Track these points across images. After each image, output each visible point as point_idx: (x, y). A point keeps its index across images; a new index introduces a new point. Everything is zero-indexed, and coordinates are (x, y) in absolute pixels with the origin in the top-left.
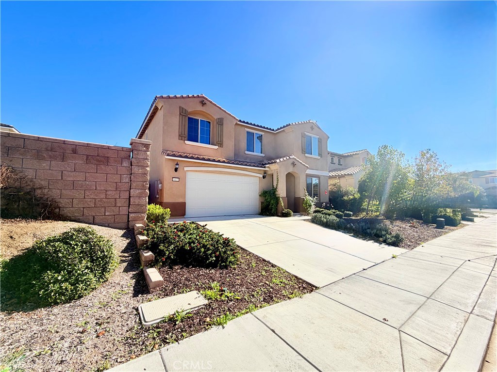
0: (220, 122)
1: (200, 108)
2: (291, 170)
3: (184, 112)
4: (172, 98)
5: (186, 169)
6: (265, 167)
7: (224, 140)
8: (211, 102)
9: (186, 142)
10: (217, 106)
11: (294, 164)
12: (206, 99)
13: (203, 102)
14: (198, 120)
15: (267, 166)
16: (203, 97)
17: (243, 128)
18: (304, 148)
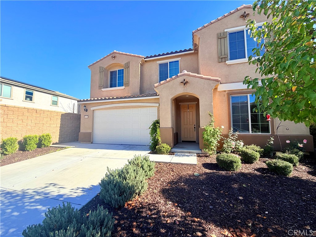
1: (112, 61)
2: (180, 91)
3: (102, 69)
4: (95, 63)
5: (92, 109)
7: (130, 79)
8: (119, 53)
9: (102, 89)
10: (124, 54)
13: (113, 56)
14: (117, 71)
18: (223, 53)
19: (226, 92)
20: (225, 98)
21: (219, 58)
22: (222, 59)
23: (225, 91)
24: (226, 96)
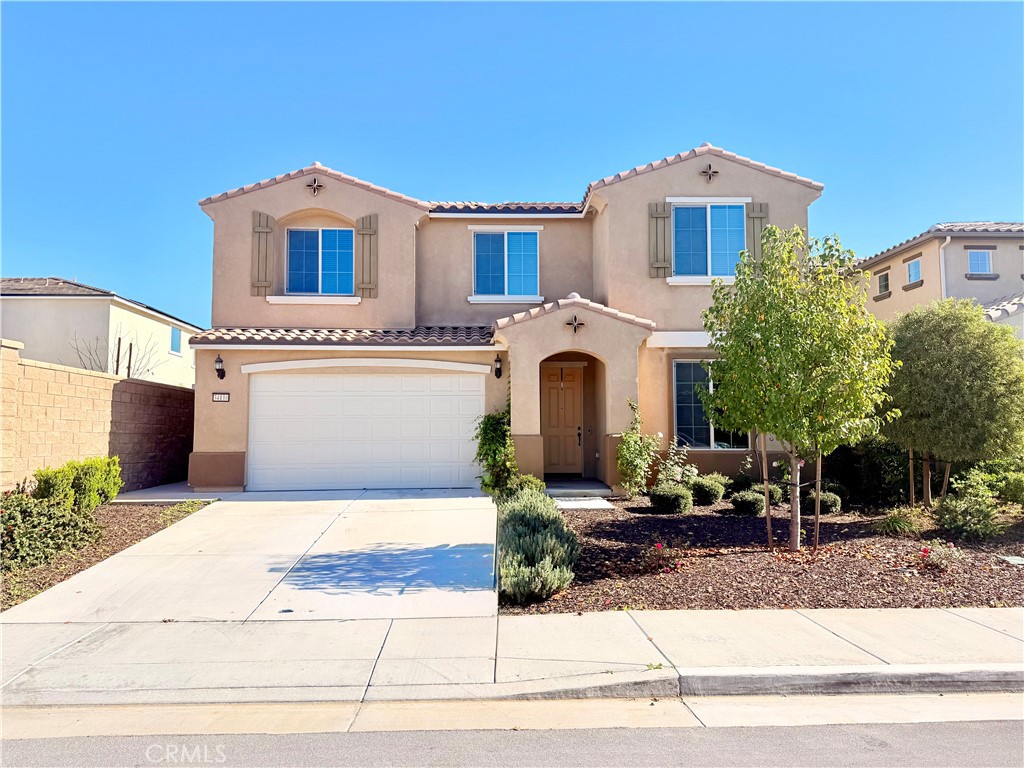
0: (369, 226)
1: (309, 202)
2: (565, 343)
3: (263, 223)
4: (234, 195)
5: (246, 369)
6: (488, 343)
7: (382, 275)
8: (338, 178)
9: (268, 298)
10: (357, 185)
11: (575, 325)
12: (324, 173)
13: (316, 184)
14: (318, 232)
15: (494, 338)
16: (316, 171)
17: (461, 226)
18: (661, 256)
19: (665, 352)
20: (662, 367)
21: (651, 266)
22: (658, 270)
23: (662, 349)
24: (664, 360)
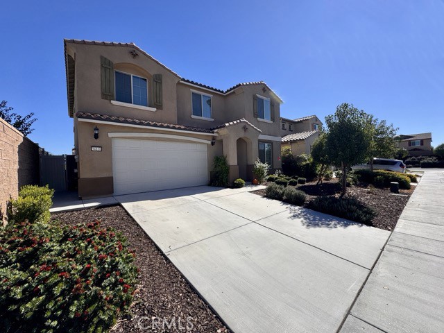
0: (158, 79)
1: (129, 60)
2: (242, 134)
3: (107, 63)
4: (89, 44)
5: (110, 135)
6: (213, 133)
7: (164, 101)
8: (144, 54)
9: (112, 101)
10: (153, 60)
11: (245, 128)
12: (138, 49)
13: (134, 52)
14: (130, 76)
15: (216, 131)
16: (134, 47)
17: (188, 88)
18: (256, 111)
21: (254, 115)
